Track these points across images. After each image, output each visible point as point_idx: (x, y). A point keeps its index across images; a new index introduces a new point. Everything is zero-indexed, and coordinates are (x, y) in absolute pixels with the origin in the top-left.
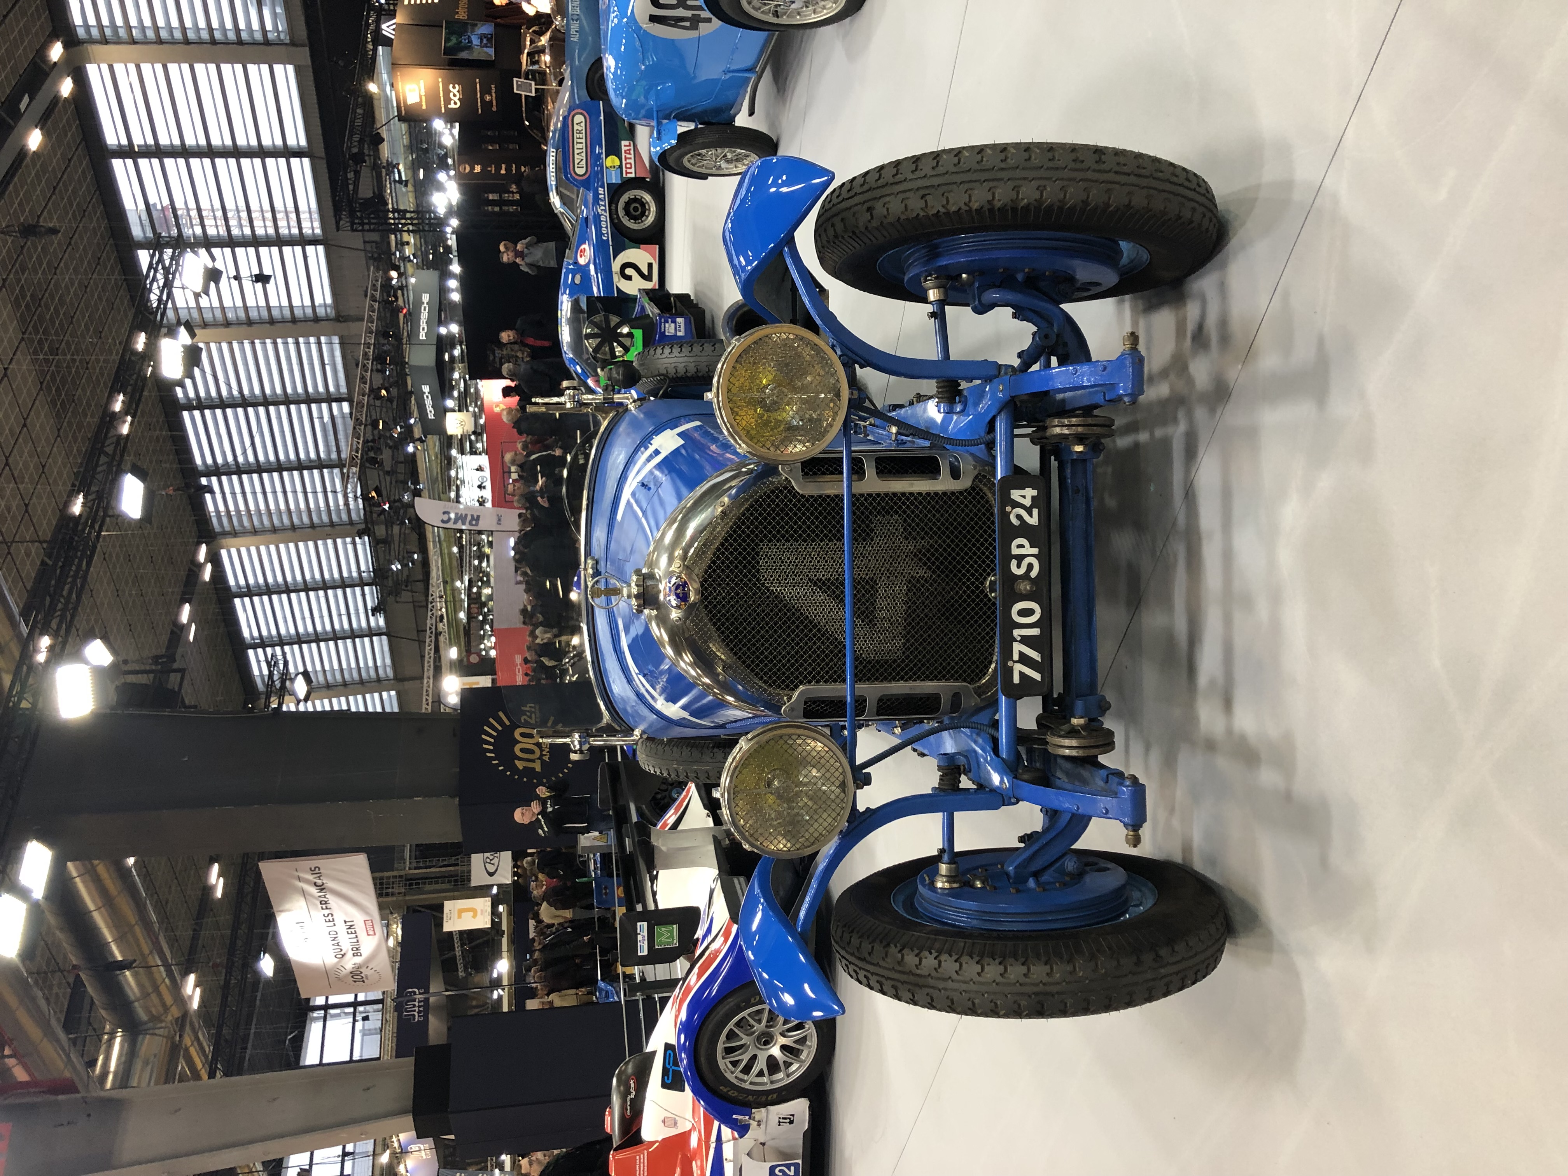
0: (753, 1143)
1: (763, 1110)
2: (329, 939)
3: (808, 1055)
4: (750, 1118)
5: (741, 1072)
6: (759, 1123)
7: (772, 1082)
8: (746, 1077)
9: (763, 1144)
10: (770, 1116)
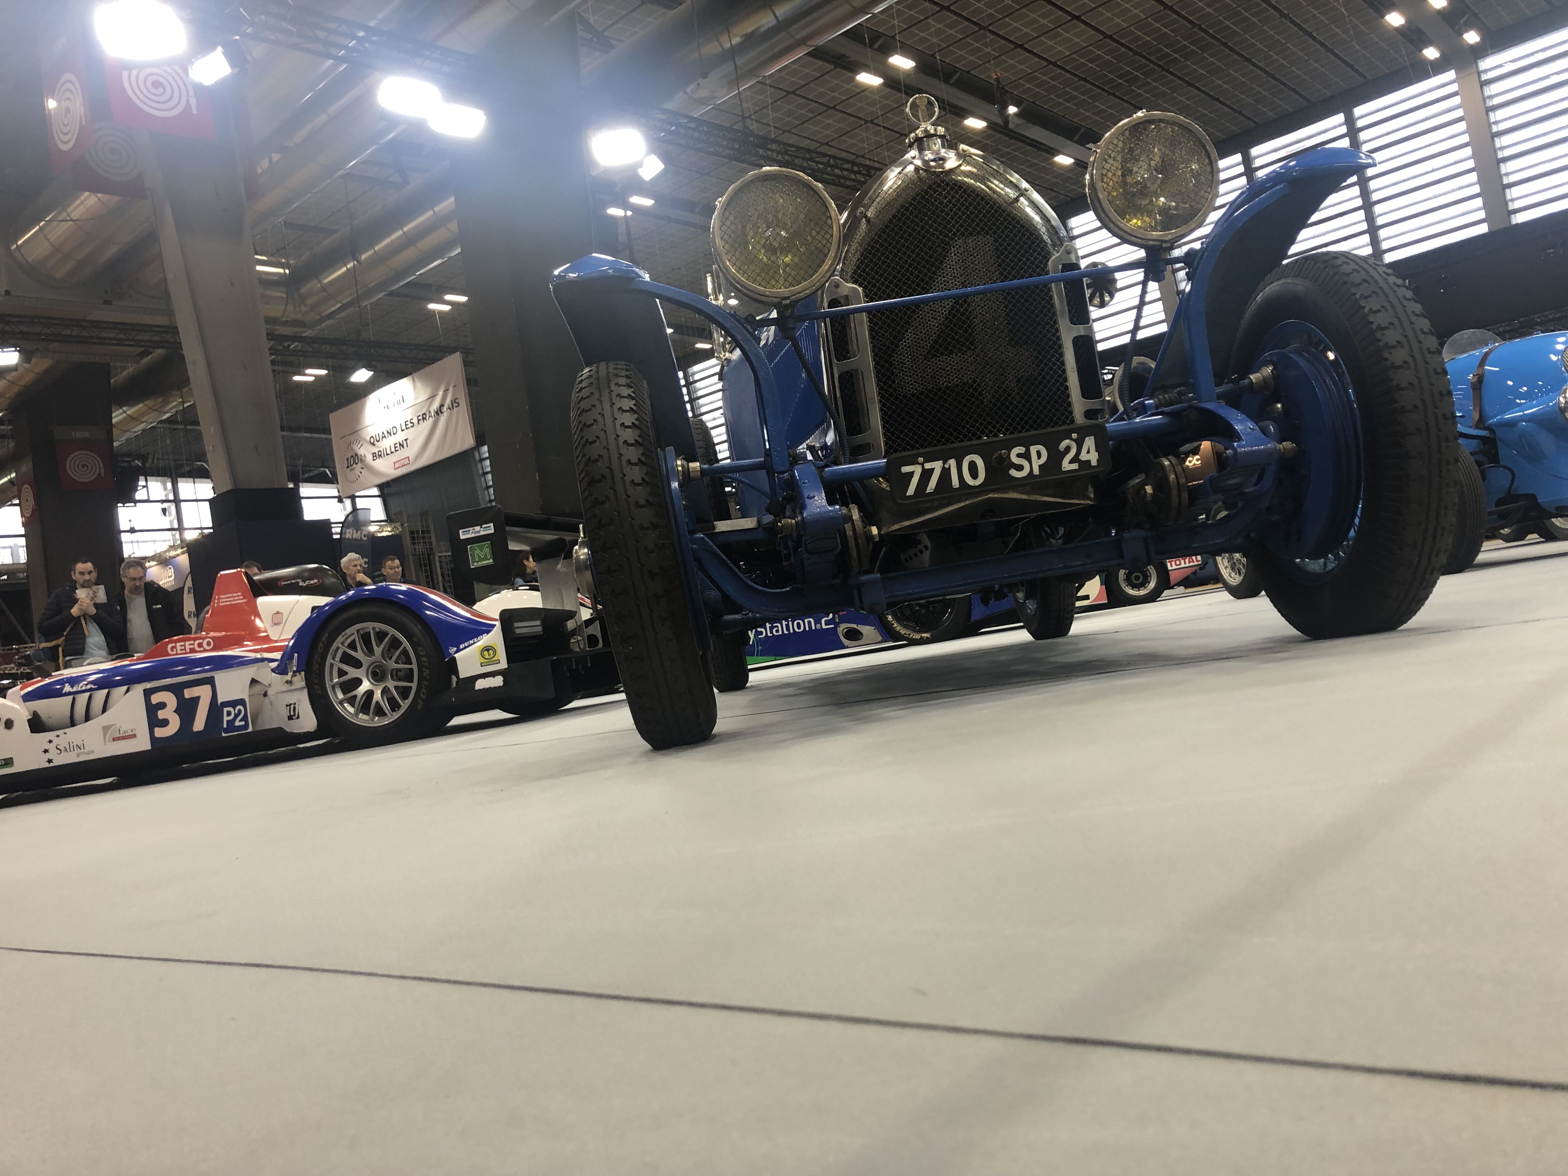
0: (266, 683)
1: (303, 684)
2: (389, 427)
3: (363, 720)
4: (294, 672)
5: (344, 653)
6: (289, 682)
7: (333, 687)
8: (338, 659)
9: (265, 695)
10: (296, 694)
